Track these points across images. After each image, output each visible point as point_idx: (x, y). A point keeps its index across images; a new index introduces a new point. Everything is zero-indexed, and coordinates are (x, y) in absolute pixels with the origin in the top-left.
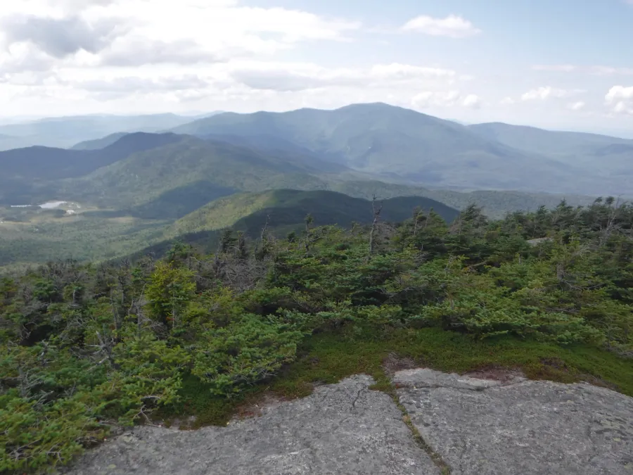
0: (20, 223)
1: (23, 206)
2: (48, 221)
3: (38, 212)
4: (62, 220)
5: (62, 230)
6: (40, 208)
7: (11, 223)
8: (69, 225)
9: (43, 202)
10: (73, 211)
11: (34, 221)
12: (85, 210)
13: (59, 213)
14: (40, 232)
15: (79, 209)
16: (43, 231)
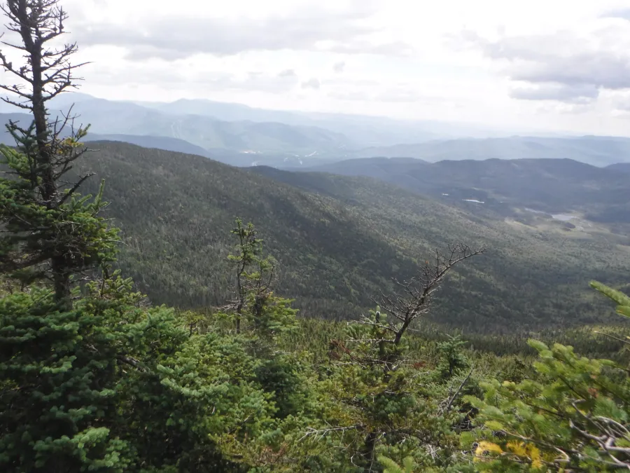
0: (527, 226)
1: (536, 212)
2: (554, 231)
3: (548, 220)
4: (568, 234)
5: (563, 243)
6: (551, 217)
7: (521, 224)
8: (573, 240)
9: (556, 212)
10: (582, 228)
11: (541, 228)
12: (596, 230)
13: (568, 226)
14: (542, 240)
15: (589, 227)
16: (545, 239)
